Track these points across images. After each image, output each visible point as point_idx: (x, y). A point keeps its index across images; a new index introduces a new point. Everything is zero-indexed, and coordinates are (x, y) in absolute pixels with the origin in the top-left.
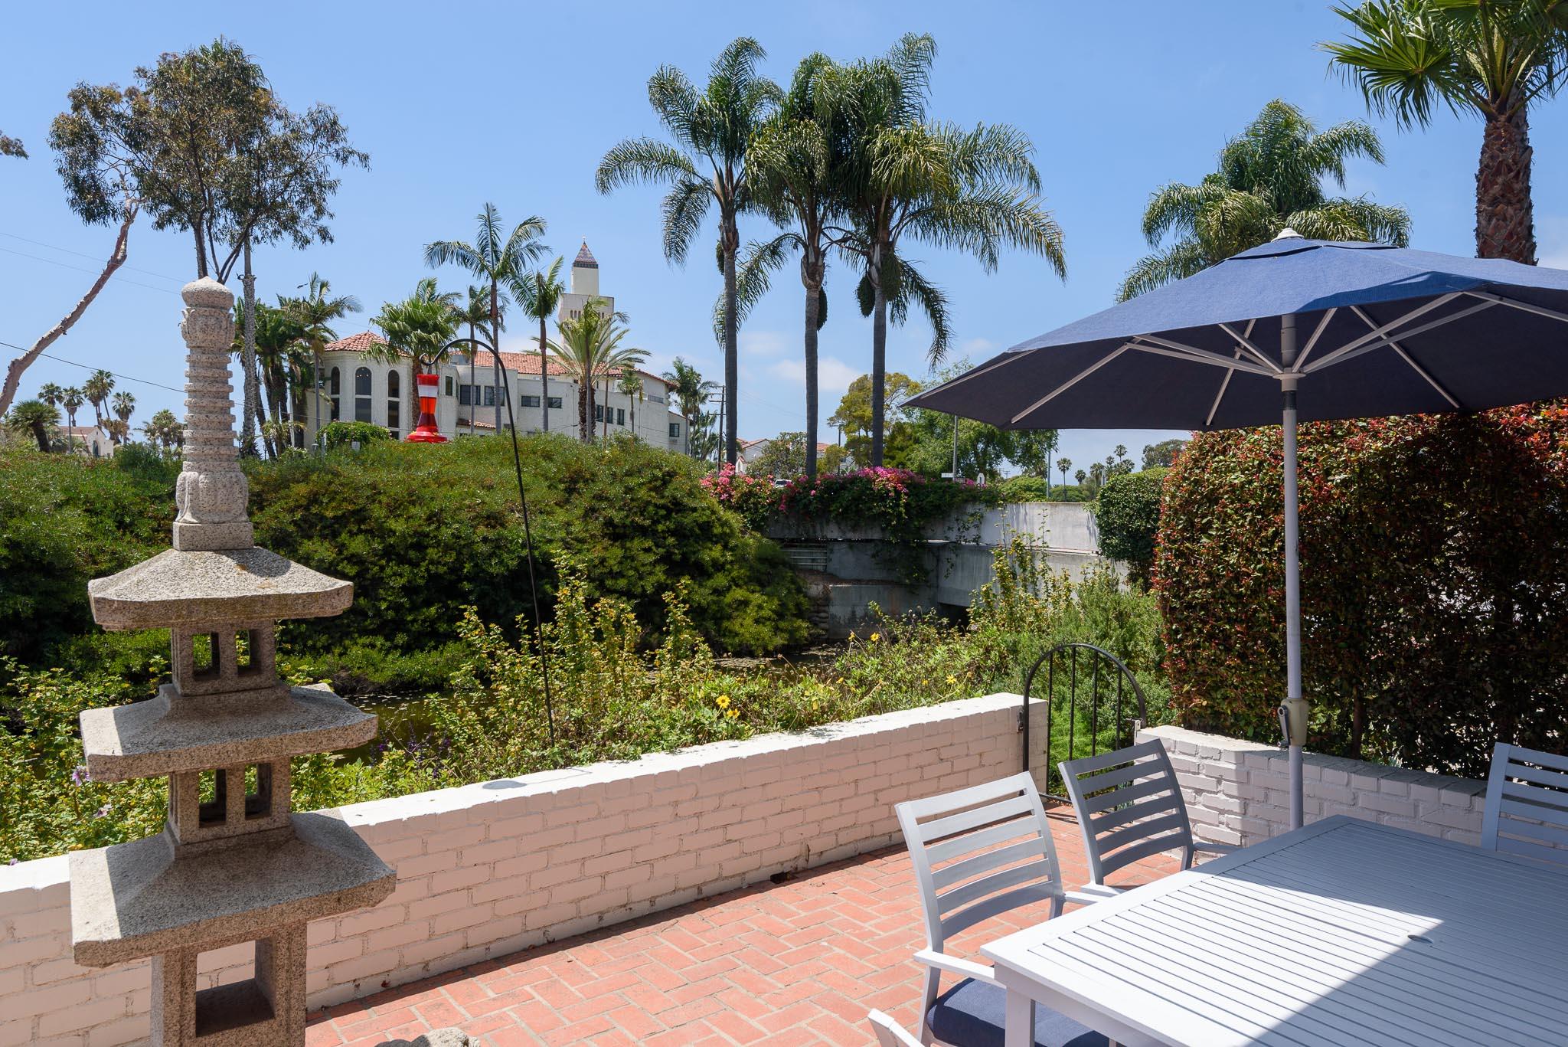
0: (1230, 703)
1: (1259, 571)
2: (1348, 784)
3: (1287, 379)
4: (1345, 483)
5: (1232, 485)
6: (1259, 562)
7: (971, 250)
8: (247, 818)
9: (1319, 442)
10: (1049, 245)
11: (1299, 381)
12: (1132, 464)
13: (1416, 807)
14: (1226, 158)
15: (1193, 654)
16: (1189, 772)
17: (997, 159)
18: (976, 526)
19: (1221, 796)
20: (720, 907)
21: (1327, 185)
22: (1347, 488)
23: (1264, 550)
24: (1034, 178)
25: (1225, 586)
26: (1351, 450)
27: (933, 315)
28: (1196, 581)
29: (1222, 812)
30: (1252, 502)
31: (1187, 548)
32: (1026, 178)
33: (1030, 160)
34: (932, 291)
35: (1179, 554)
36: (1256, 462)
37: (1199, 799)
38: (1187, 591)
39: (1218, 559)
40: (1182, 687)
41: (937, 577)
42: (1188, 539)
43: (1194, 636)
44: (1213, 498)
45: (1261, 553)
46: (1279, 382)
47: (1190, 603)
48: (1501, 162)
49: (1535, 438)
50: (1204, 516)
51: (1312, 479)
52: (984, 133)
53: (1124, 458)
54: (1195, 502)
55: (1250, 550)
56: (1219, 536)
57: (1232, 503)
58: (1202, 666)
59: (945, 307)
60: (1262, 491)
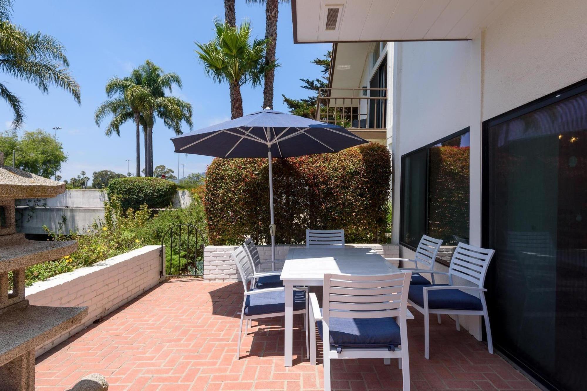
0: (227, 236)
1: (237, 198)
2: (263, 250)
3: (269, 144)
4: (258, 174)
5: (228, 174)
6: (237, 195)
7: (34, 83)
8: (9, 299)
9: (250, 164)
10: (73, 90)
11: (272, 145)
12: (89, 179)
13: (279, 252)
14: (133, 74)
15: (217, 223)
16: (221, 256)
17: (48, 48)
18: (44, 200)
19: (231, 261)
20: (83, 336)
21: (166, 91)
22: (258, 175)
23: (238, 192)
24: (65, 61)
25: (227, 203)
26: (259, 166)
27: (14, 108)
28: (218, 202)
29: (231, 265)
30: (234, 179)
31: (215, 193)
32: (62, 60)
33: (64, 54)
34: (13, 96)
35: (212, 195)
36: (235, 168)
37: (224, 263)
38: (215, 205)
39: (225, 195)
40: (213, 233)
41: (22, 222)
42: (215, 190)
43: (217, 218)
44: (222, 178)
45: (238, 193)
46: (267, 145)
47: (216, 208)
48: (238, 98)
49: (297, 165)
50: (220, 183)
51: (250, 173)
52: (41, 36)
53: (85, 176)
54: (218, 179)
55: (234, 192)
56: (225, 189)
57: (228, 179)
58: (220, 226)
59: (21, 105)
60: (237, 176)
